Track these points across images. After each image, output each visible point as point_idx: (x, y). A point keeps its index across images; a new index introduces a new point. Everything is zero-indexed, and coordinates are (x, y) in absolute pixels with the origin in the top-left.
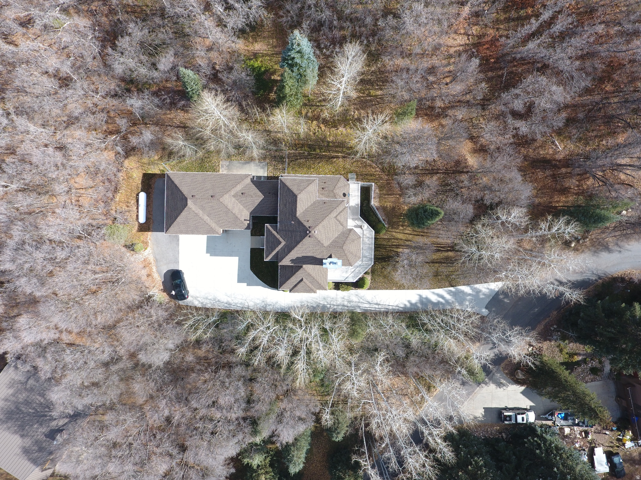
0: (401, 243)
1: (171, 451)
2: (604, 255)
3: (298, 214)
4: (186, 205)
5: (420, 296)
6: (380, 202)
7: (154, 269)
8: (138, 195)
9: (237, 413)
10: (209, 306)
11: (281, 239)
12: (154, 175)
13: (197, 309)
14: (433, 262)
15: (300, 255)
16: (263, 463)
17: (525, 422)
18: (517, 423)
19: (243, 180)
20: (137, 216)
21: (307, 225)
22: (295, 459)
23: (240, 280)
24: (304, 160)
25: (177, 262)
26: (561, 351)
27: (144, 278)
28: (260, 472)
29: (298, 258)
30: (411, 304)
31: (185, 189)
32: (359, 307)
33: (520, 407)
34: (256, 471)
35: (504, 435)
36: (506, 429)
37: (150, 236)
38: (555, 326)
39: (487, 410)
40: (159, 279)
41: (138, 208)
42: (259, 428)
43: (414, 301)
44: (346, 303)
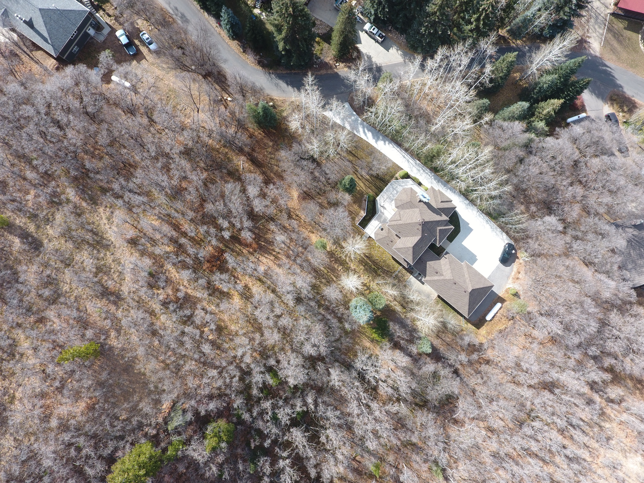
0: (364, 180)
1: (584, 166)
2: (258, 84)
3: (419, 237)
4: (473, 290)
5: (376, 142)
6: (360, 212)
7: (513, 273)
8: (491, 320)
9: (534, 159)
10: (499, 230)
11: (438, 231)
12: (473, 325)
13: (507, 233)
14: (355, 155)
15: (435, 215)
16: (537, 120)
17: (374, 27)
18: (379, 29)
19: (430, 281)
20: (500, 309)
21: (420, 227)
22: (520, 110)
23: (471, 230)
24: (384, 268)
25: (498, 267)
26: (322, 50)
27: (522, 272)
28: (543, 117)
29: (437, 214)
30: (385, 142)
31: (466, 299)
32: (416, 163)
33: (368, 36)
34: (545, 119)
35: (390, 28)
36: (385, 30)
37: (501, 293)
38: (315, 66)
39: (388, 50)
40: (515, 266)
41: (497, 313)
42: (527, 141)
43: (382, 142)
44: (422, 171)
